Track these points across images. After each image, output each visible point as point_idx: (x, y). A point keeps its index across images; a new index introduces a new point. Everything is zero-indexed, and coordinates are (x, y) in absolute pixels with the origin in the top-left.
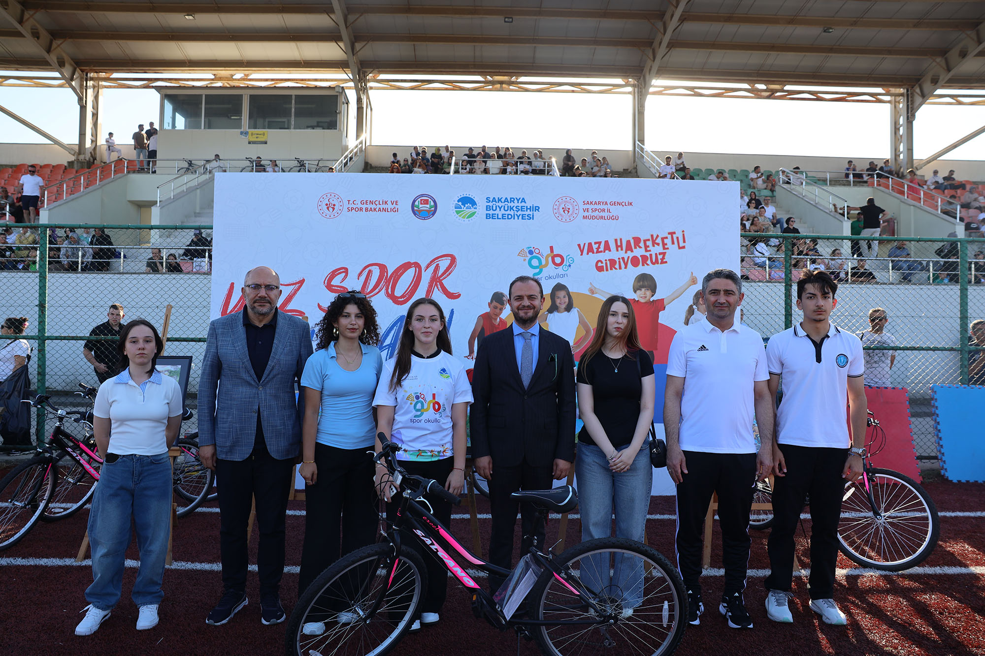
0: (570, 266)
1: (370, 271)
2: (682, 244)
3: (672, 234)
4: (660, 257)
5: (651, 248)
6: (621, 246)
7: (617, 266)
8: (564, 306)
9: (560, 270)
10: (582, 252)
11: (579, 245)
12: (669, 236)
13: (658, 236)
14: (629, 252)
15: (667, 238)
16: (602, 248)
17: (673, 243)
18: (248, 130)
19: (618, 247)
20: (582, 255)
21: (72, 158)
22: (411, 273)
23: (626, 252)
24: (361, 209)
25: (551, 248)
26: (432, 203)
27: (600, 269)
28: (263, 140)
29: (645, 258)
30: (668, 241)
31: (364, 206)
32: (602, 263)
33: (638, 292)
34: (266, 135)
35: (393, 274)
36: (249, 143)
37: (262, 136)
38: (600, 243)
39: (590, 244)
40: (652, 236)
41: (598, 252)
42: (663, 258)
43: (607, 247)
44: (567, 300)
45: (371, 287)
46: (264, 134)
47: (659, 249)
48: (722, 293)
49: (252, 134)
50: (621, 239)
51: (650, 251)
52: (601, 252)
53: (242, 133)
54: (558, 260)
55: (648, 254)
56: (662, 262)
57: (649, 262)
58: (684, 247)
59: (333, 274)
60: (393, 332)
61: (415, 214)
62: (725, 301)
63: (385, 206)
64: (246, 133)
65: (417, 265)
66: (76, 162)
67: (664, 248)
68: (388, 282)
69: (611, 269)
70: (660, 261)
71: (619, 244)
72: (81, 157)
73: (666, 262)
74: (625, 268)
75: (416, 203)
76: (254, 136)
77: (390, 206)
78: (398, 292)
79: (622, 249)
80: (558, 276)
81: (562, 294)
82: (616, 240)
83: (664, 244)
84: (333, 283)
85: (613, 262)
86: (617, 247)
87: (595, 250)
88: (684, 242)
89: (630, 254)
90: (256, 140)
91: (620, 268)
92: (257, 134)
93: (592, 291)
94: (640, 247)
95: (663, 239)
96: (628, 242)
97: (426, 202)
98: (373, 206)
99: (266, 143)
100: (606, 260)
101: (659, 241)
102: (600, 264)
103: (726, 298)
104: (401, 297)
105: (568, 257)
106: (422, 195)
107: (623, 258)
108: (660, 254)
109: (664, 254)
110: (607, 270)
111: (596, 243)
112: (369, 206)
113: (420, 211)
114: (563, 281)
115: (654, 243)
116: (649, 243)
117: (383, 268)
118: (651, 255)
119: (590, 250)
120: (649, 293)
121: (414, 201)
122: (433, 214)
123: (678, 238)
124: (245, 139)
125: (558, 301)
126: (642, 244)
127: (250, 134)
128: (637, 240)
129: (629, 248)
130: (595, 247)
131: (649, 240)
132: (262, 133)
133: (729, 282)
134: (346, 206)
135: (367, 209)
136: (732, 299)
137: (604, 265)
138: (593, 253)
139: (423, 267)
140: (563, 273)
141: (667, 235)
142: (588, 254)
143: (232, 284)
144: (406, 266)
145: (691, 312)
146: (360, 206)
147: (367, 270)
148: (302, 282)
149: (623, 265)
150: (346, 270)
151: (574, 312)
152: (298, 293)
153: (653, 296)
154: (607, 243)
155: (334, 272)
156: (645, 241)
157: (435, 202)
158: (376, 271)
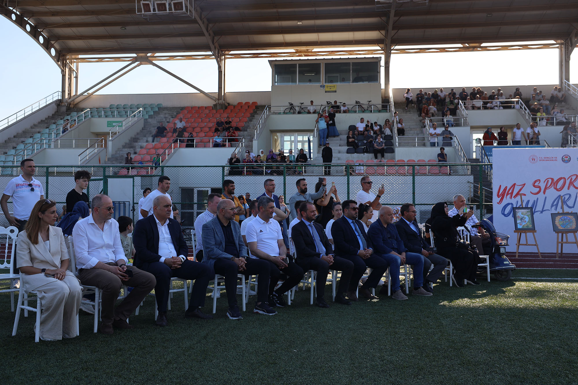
1: (548, 181)
18: (324, 84)
21: (214, 103)
22: (562, 181)
24: (544, 160)
26: (569, 158)
28: (334, 90)
31: (545, 159)
34: (335, 87)
35: (556, 182)
36: (326, 92)
37: (333, 88)
45: (548, 186)
46: (334, 87)
49: (327, 87)
53: (321, 86)
59: (535, 182)
60: (557, 200)
61: (563, 161)
63: (552, 159)
64: (324, 86)
65: (564, 178)
66: (218, 105)
68: (554, 184)
72: (220, 102)
75: (563, 158)
76: (328, 88)
77: (554, 159)
78: (558, 187)
84: (535, 184)
90: (331, 90)
92: (331, 87)
97: (567, 157)
98: (548, 159)
99: (336, 92)
104: (559, 189)
106: (565, 155)
112: (547, 159)
113: (565, 160)
117: (552, 179)
121: (563, 157)
122: (569, 161)
124: (323, 90)
127: (326, 86)
132: (333, 86)
134: (539, 159)
135: (546, 160)
139: (567, 179)
143: (500, 185)
144: (560, 179)
146: (544, 159)
147: (547, 180)
148: (524, 184)
150: (540, 180)
152: (523, 188)
155: (535, 181)
157: (570, 157)
158: (550, 181)
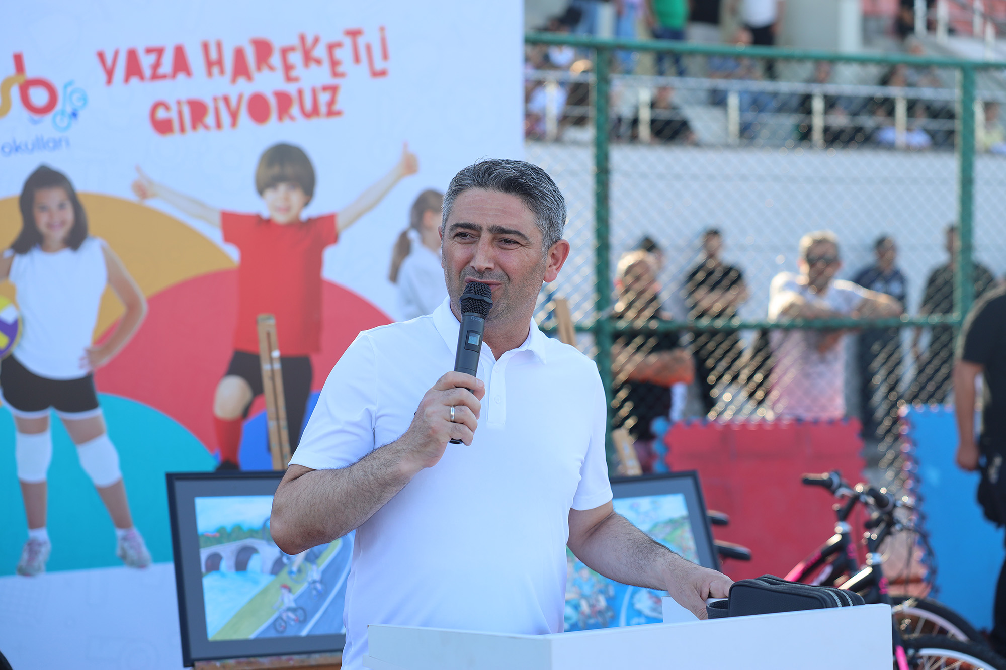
0: (74, 114)
2: (379, 65)
3: (354, 34)
4: (324, 98)
5: (299, 70)
6: (220, 63)
7: (210, 119)
8: (60, 234)
9: (47, 125)
10: (110, 74)
11: (101, 56)
12: (347, 41)
13: (316, 40)
14: (242, 81)
15: (339, 45)
16: (167, 66)
17: (357, 59)
19: (213, 64)
20: (109, 81)
23: (234, 80)
25: (18, 60)
27: (163, 127)
29: (284, 101)
30: (344, 54)
32: (167, 107)
33: (270, 194)
38: (160, 52)
39: (132, 55)
40: (303, 39)
41: (155, 77)
42: (331, 103)
43: (181, 64)
44: (69, 215)
47: (319, 76)
48: (486, 236)
50: (219, 46)
51: (296, 80)
52: (164, 77)
54: (39, 97)
55: (291, 89)
56: (331, 113)
57: (295, 110)
58: (383, 73)
62: (491, 266)
67: (335, 74)
69: (194, 127)
70: (323, 109)
71: (214, 55)
73: (338, 113)
74: (234, 123)
79: (222, 72)
80: (40, 144)
81: (53, 197)
82: (206, 47)
83: (334, 63)
85: (198, 110)
86: (210, 64)
87: (148, 72)
88: (385, 56)
89: (245, 88)
91: (219, 125)
93: (142, 191)
94: (271, 68)
95: (331, 47)
96: (239, 54)
100: (179, 103)
101: (320, 52)
102: (161, 114)
103: (493, 252)
105: (69, 90)
107: (226, 100)
108: (325, 89)
109: (334, 90)
110: (182, 129)
111: (149, 51)
114: (57, 161)
115: (308, 58)
116: (295, 58)
118: (300, 93)
119: (133, 69)
120: (296, 197)
123: (369, 48)
125: (42, 220)
126: (275, 60)
128: (263, 49)
129: (241, 69)
130: (146, 62)
131: (292, 49)
133: (514, 202)
136: (514, 259)
137: (173, 115)
138: (142, 78)
140: (57, 135)
141: (338, 37)
142: (127, 80)
145: (403, 248)
149: (226, 118)
151: (93, 250)
153: (306, 204)
154: (179, 53)
156: (285, 52)
